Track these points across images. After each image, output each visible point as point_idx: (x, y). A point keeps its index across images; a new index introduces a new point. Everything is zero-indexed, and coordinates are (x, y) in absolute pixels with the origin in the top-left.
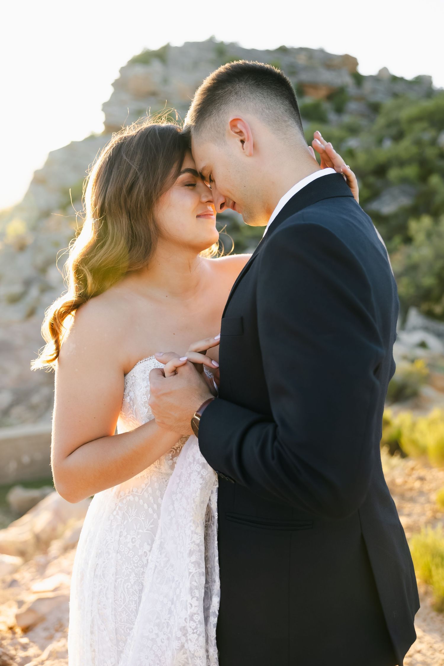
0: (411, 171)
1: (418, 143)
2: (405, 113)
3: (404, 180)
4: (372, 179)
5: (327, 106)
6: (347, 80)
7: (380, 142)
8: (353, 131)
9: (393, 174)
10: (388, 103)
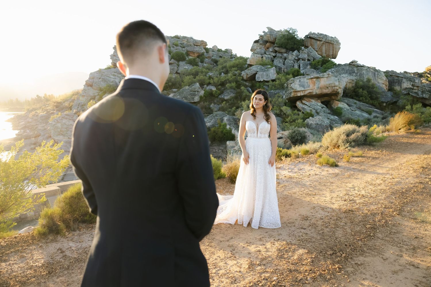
0: (234, 84)
1: (235, 75)
2: (228, 64)
3: (231, 88)
4: (220, 87)
5: (198, 60)
6: (204, 51)
7: (220, 74)
8: (209, 69)
9: (228, 85)
10: (221, 60)
